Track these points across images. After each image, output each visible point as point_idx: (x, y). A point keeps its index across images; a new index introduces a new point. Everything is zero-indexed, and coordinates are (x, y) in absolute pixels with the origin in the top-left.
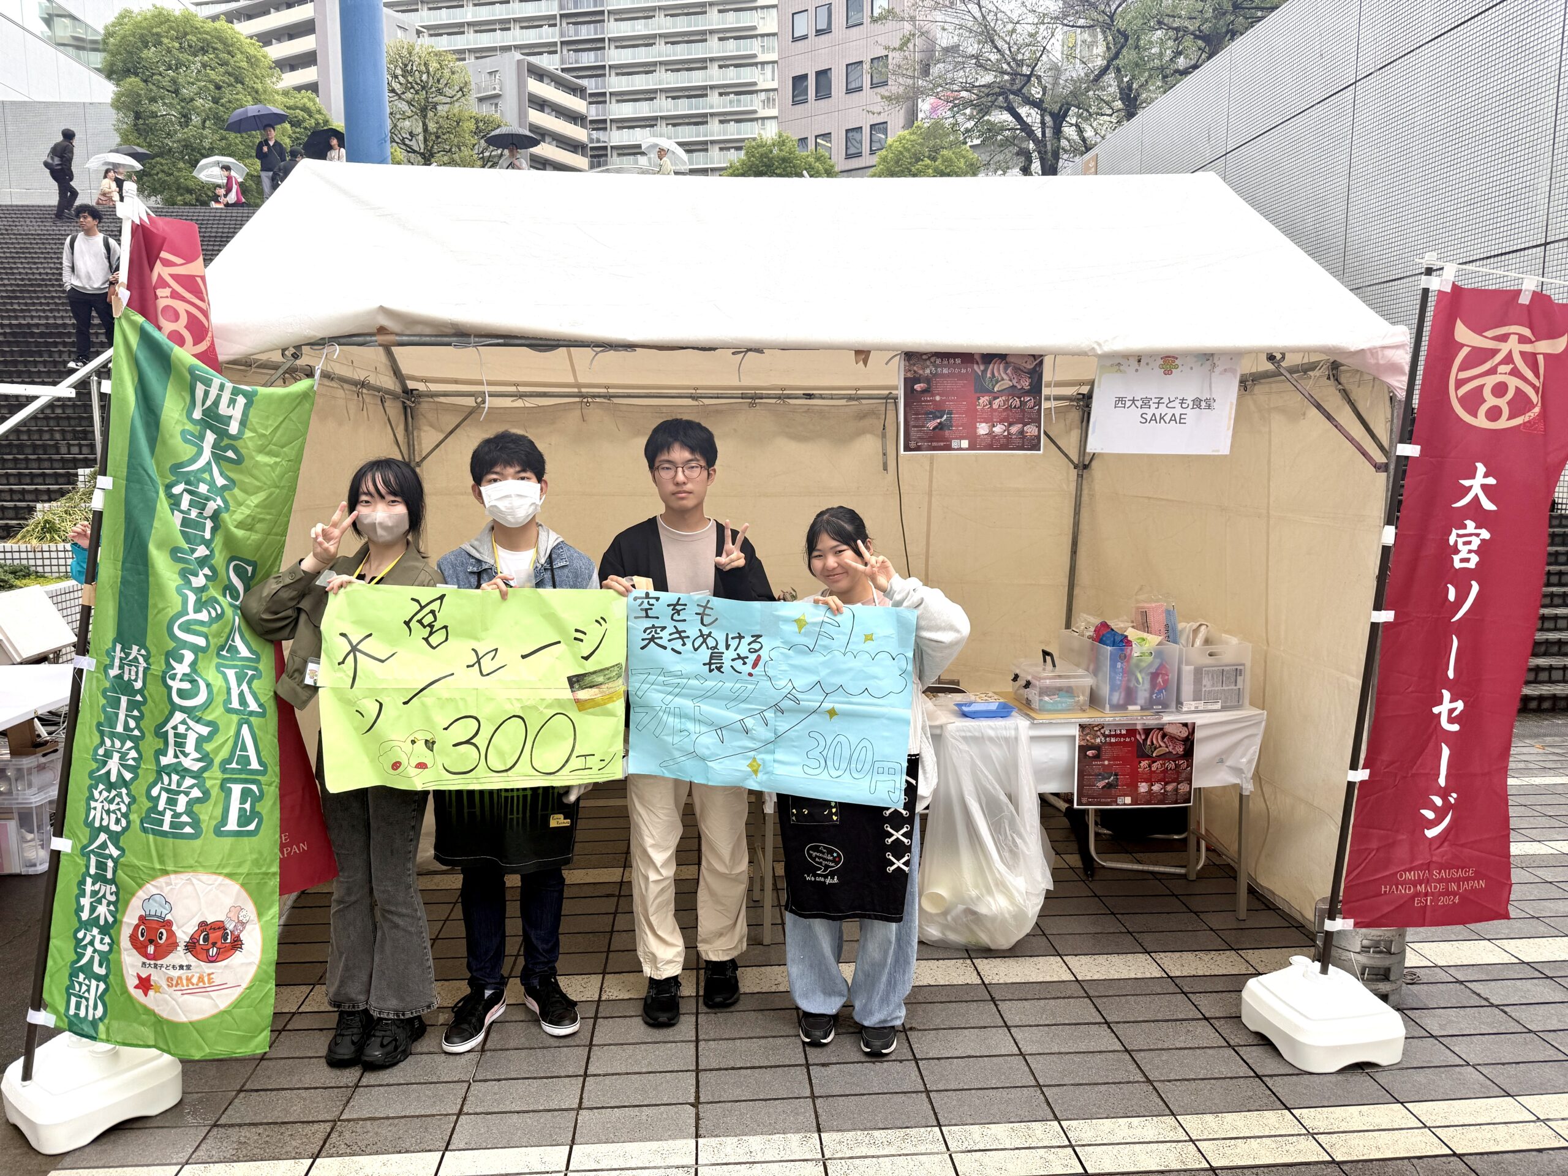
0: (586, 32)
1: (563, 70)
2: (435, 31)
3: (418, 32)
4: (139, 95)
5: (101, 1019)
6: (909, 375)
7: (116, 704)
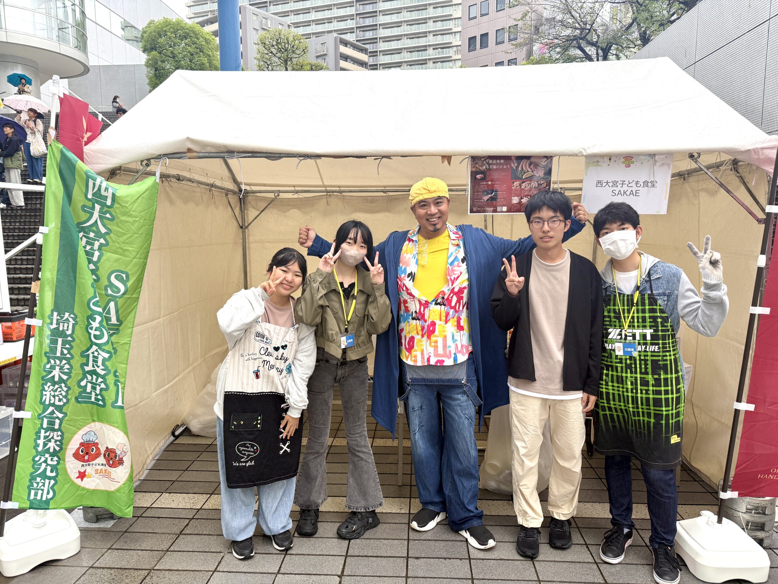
0: (368, 22)
1: (357, 41)
2: (297, 25)
3: (289, 26)
4: (157, 60)
5: (51, 499)
6: (474, 170)
7: (56, 342)
